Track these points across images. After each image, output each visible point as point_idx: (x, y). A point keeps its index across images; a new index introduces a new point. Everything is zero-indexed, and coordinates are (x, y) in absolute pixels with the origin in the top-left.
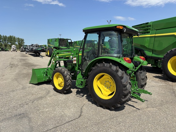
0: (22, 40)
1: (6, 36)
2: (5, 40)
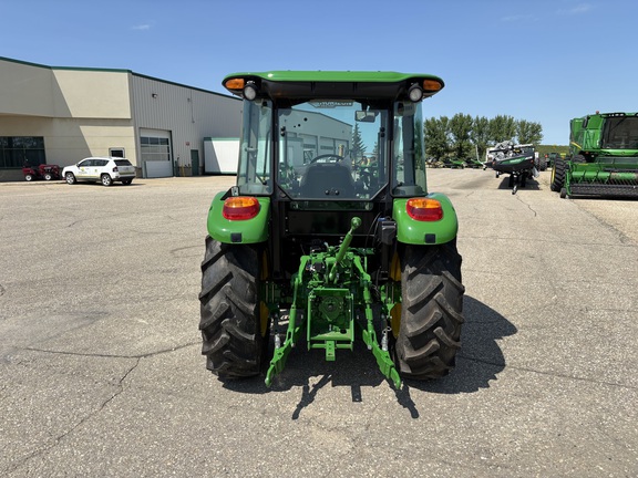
0: (536, 129)
1: (484, 120)
2: (480, 133)
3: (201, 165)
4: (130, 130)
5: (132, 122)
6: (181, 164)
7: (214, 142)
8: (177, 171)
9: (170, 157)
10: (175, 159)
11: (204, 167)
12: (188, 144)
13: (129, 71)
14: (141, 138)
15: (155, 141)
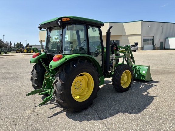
3: (164, 46)
4: (140, 37)
5: (141, 35)
6: (156, 46)
7: (169, 39)
8: (154, 48)
9: (153, 44)
10: (154, 45)
11: (165, 47)
12: (159, 40)
13: (142, 21)
14: (143, 39)
15: (148, 40)
